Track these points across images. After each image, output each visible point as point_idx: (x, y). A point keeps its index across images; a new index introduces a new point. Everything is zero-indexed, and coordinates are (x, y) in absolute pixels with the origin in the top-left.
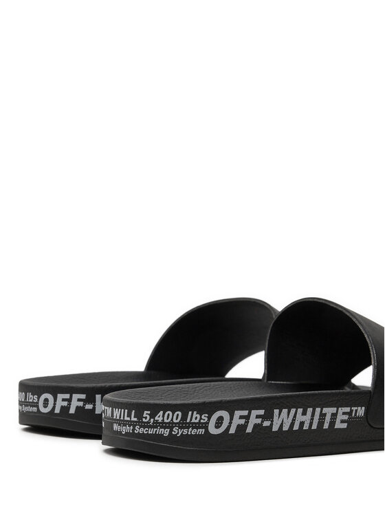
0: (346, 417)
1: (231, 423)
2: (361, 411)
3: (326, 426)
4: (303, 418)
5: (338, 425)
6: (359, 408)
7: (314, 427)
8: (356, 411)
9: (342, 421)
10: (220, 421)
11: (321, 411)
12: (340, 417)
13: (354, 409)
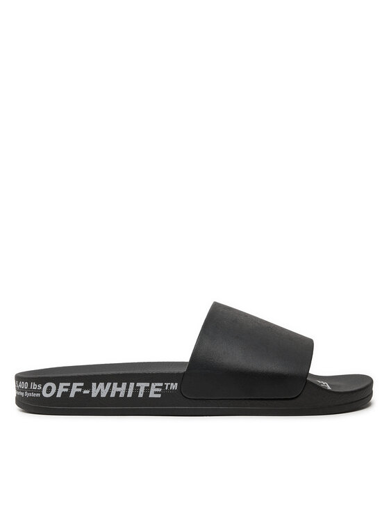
0: (160, 390)
1: (57, 391)
2: (174, 386)
3: (141, 395)
4: (119, 389)
5: (152, 395)
6: (172, 384)
7: (130, 395)
8: (169, 386)
9: (156, 393)
10: (49, 389)
11: (135, 385)
12: (153, 389)
13: (167, 384)
